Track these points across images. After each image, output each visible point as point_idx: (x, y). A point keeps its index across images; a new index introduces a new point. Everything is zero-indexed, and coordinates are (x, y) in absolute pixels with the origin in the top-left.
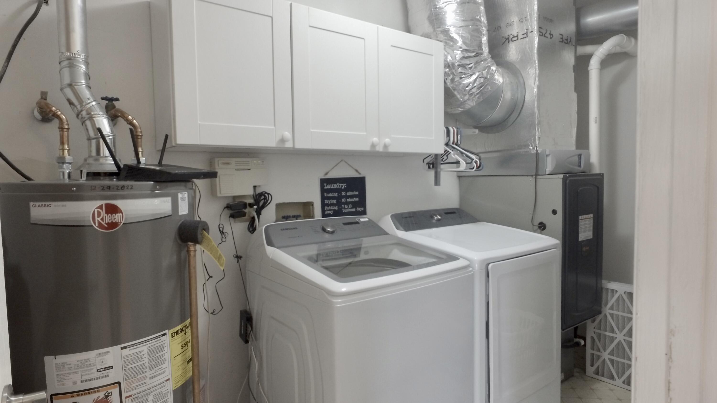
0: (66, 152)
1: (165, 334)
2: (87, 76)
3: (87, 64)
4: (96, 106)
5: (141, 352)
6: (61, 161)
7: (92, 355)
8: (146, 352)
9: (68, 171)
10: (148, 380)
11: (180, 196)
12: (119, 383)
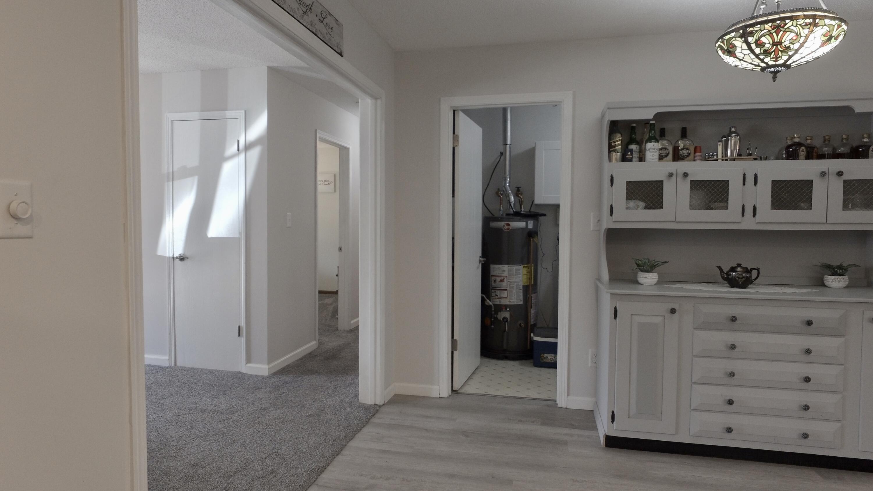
0: (501, 207)
1: (521, 266)
2: (510, 182)
3: (510, 178)
4: (511, 193)
5: (513, 269)
6: (500, 210)
7: (500, 266)
8: (514, 269)
9: (501, 213)
10: (514, 278)
11: (529, 222)
12: (506, 276)
